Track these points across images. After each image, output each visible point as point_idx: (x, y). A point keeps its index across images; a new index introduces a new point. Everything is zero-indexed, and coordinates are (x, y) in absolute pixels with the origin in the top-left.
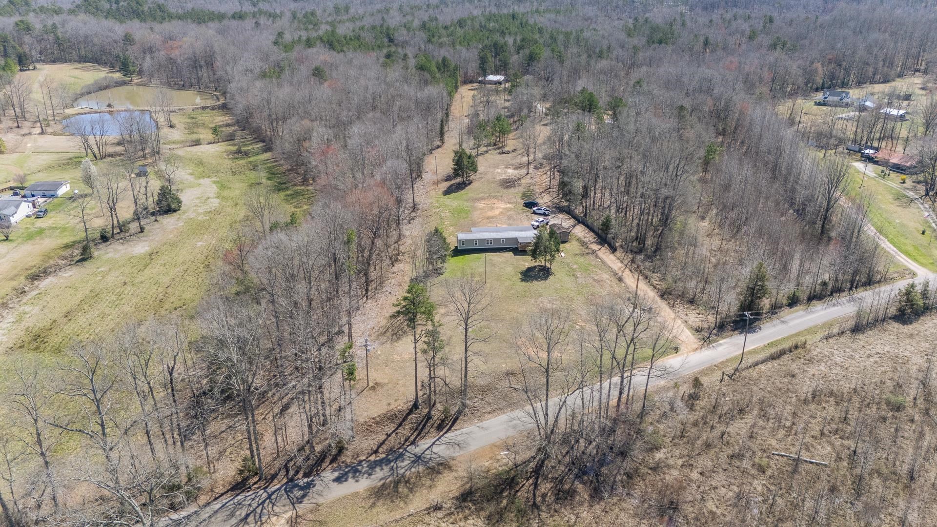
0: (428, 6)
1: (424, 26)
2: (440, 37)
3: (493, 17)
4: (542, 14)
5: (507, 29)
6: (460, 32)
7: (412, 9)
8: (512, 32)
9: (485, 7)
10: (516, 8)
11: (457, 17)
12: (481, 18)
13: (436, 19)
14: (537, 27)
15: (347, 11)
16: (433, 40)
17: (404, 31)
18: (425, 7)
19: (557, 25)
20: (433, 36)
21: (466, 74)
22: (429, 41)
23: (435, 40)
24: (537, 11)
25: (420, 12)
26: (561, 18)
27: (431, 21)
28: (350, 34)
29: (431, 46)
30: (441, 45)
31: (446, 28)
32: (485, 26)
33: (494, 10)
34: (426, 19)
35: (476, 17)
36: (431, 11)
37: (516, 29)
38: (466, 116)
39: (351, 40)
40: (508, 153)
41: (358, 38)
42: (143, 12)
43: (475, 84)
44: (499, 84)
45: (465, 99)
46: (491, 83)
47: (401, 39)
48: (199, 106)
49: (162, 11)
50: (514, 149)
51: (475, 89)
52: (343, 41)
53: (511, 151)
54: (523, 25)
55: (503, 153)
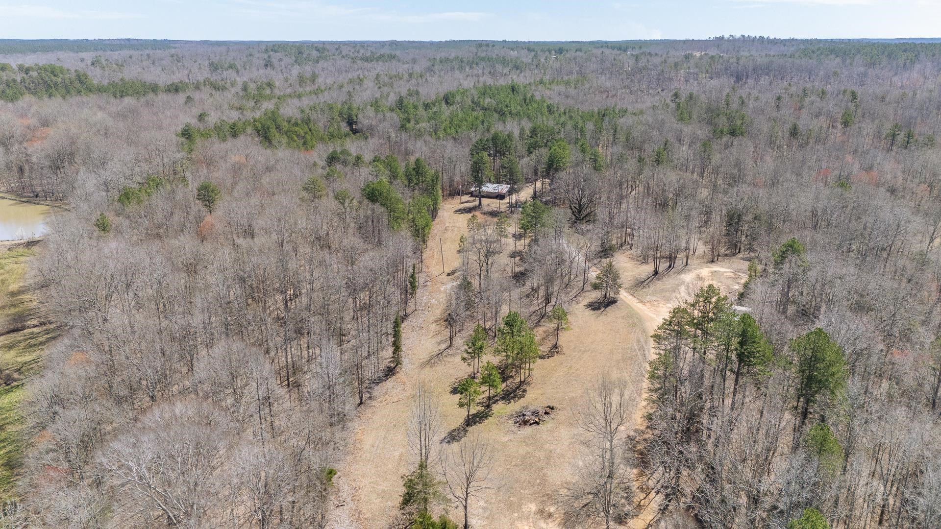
0: (410, 75)
1: (400, 104)
2: (417, 123)
3: (488, 91)
4: (548, 86)
5: (507, 106)
6: (446, 111)
7: (391, 78)
8: (514, 111)
9: (478, 76)
10: (515, 77)
11: (443, 90)
12: (474, 92)
13: (417, 93)
14: (545, 105)
15: (314, 81)
16: (408, 125)
17: (370, 112)
18: (406, 76)
19: (570, 102)
20: (409, 121)
21: (451, 181)
22: (403, 127)
23: (410, 125)
24: (541, 82)
25: (401, 81)
26: (572, 91)
27: (410, 95)
28: (298, 116)
29: (404, 136)
30: (419, 135)
31: (427, 106)
32: (479, 102)
33: (490, 81)
34: (404, 93)
35: (467, 90)
36: (414, 81)
37: (519, 107)
38: (449, 275)
39: (296, 124)
40: (538, 423)
41: (307, 121)
42: (56, 84)
43: (466, 198)
44: (501, 197)
45: (449, 234)
46: (489, 196)
47: (366, 122)
48: (22, 241)
49: (81, 82)
50: (549, 407)
51: (464, 210)
52: (285, 126)
53: (541, 411)
54: (528, 101)
55: (525, 423)
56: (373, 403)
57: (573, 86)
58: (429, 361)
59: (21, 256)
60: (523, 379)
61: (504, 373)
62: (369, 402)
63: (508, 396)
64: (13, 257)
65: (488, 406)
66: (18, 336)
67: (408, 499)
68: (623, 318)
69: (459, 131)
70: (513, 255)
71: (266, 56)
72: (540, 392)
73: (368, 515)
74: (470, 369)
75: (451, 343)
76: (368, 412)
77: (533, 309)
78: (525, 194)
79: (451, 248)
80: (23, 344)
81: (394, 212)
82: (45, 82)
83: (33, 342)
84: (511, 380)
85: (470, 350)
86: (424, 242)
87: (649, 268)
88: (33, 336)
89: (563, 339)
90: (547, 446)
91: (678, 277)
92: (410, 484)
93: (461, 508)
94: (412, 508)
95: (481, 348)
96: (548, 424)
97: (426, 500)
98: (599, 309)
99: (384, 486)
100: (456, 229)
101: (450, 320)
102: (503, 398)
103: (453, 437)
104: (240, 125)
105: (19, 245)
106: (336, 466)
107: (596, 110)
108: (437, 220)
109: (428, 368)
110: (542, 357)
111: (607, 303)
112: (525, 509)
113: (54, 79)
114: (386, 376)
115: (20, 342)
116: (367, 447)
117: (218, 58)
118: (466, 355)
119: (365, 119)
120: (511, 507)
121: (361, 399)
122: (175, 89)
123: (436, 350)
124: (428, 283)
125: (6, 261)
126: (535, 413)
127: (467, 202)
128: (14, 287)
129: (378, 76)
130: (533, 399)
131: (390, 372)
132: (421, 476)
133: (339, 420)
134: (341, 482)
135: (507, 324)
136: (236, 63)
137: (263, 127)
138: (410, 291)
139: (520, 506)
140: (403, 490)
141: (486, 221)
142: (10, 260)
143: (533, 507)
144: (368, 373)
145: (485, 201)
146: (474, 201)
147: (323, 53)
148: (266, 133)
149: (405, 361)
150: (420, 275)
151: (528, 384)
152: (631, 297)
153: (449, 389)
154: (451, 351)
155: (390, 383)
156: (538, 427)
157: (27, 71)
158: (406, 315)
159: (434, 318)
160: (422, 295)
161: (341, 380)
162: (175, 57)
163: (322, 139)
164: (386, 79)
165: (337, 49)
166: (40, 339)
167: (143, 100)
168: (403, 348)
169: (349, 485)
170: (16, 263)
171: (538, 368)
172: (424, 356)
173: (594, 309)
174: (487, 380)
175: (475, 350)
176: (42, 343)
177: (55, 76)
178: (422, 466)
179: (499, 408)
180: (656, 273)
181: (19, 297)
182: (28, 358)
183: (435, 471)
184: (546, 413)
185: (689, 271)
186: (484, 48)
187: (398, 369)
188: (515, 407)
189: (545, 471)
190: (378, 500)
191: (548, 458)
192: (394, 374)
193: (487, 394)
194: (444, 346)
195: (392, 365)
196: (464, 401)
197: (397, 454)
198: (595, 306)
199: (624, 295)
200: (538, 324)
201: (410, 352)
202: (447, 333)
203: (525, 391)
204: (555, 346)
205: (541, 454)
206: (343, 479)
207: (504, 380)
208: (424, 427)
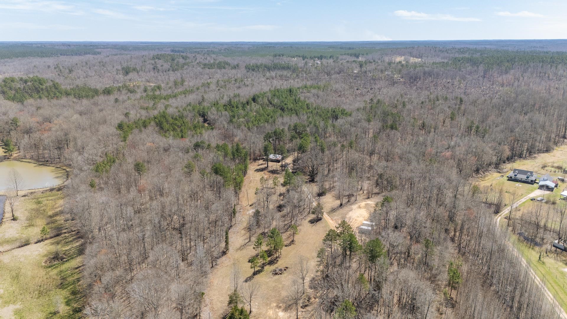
0: (236, 80)
1: (230, 104)
2: (238, 118)
3: (277, 93)
4: (309, 90)
5: (286, 104)
7: (225, 82)
8: (289, 107)
10: (292, 81)
11: (253, 92)
12: (269, 94)
13: (239, 95)
14: (306, 103)
15: (183, 84)
17: (214, 110)
18: (233, 81)
19: (319, 101)
20: (234, 117)
21: (254, 153)
22: (231, 121)
23: (234, 120)
24: (305, 87)
26: (321, 93)
27: (235, 97)
28: (177, 114)
29: (231, 126)
30: (239, 126)
31: (244, 106)
32: (272, 101)
33: (278, 85)
34: (232, 95)
35: (265, 93)
37: (292, 105)
38: (250, 206)
39: (176, 119)
40: (281, 274)
41: (181, 117)
42: (42, 89)
43: (261, 162)
44: (278, 161)
45: (252, 184)
46: (272, 161)
47: (212, 117)
48: (48, 189)
49: (56, 89)
50: (286, 267)
51: (260, 169)
52: (171, 120)
53: (283, 269)
54: (297, 101)
55: (276, 274)
56: (217, 267)
57: (322, 90)
58: (240, 248)
59: (49, 196)
60: (277, 256)
61: (269, 253)
62: (215, 266)
63: (271, 263)
64: (45, 197)
65: (263, 267)
66: (59, 238)
67: (230, 303)
68: (323, 227)
69: (260, 123)
70: (280, 195)
71: (153, 62)
72: (283, 261)
73: (216, 309)
74: (257, 252)
75: (250, 240)
76: (215, 271)
77: (286, 222)
78: (289, 160)
79: (252, 192)
80: (63, 242)
81: (226, 178)
82: (36, 89)
83: (67, 240)
84: (272, 256)
85: (256, 244)
86: (240, 189)
87: (338, 202)
88: (66, 238)
89: (296, 238)
90: (283, 283)
91: (350, 206)
92: (231, 297)
93: (249, 305)
94: (232, 305)
95: (261, 244)
96: (285, 274)
97: (236, 302)
98: (313, 223)
99: (222, 299)
100: (255, 181)
101: (249, 229)
102: (268, 264)
103: (248, 280)
104: (148, 121)
105: (46, 190)
106: (204, 292)
107: (330, 109)
108: (247, 176)
109: (239, 252)
110: (286, 246)
111: (318, 220)
112: (272, 305)
113: (41, 86)
114: (222, 255)
115: (61, 241)
116: (215, 284)
117: (126, 63)
118: (254, 247)
119: (212, 115)
120: (267, 305)
121: (212, 265)
122: (107, 92)
123: (243, 243)
124: (241, 210)
125: (42, 199)
126: (281, 270)
127: (261, 164)
128: (50, 213)
129: (218, 81)
130: (280, 264)
131: (224, 253)
132: (235, 294)
133: (204, 274)
134: (206, 297)
135: (272, 233)
136: (137, 67)
137: (159, 121)
138: (233, 216)
139: (270, 304)
140: (228, 299)
141: (270, 177)
142: (45, 199)
143: (275, 305)
144: (215, 254)
145: (270, 164)
146: (265, 164)
147: (186, 60)
148: (161, 124)
149: (230, 248)
150: (238, 206)
151: (280, 258)
152: (328, 217)
153: (248, 260)
154: (250, 243)
155: (224, 258)
156: (281, 275)
157: (26, 82)
158: (231, 226)
159: (243, 227)
160: (238, 217)
161: (205, 259)
162: (102, 64)
163: (190, 129)
164: (223, 83)
165: (194, 57)
166: (70, 239)
167: (92, 101)
168: (230, 243)
169: (209, 299)
170: (47, 200)
171: (284, 251)
172: (238, 246)
173: (311, 223)
174: (262, 257)
175: (259, 244)
176: (71, 241)
177: (41, 84)
178: (235, 291)
179: (267, 268)
180: (341, 205)
181: (55, 218)
182: (67, 248)
183: (240, 292)
184: (285, 270)
185: (356, 203)
186: (278, 57)
187: (227, 252)
188: (273, 267)
189: (281, 292)
190: (220, 304)
191: (283, 287)
192: (225, 254)
193: (262, 263)
194: (247, 241)
195: (225, 250)
196: (253, 266)
197: (227, 287)
198: (312, 222)
199: (326, 216)
200: (286, 230)
201: (232, 244)
202: (248, 235)
203: (278, 261)
204: (293, 241)
205: (280, 286)
206: (207, 297)
207: (269, 257)
208: (236, 277)
